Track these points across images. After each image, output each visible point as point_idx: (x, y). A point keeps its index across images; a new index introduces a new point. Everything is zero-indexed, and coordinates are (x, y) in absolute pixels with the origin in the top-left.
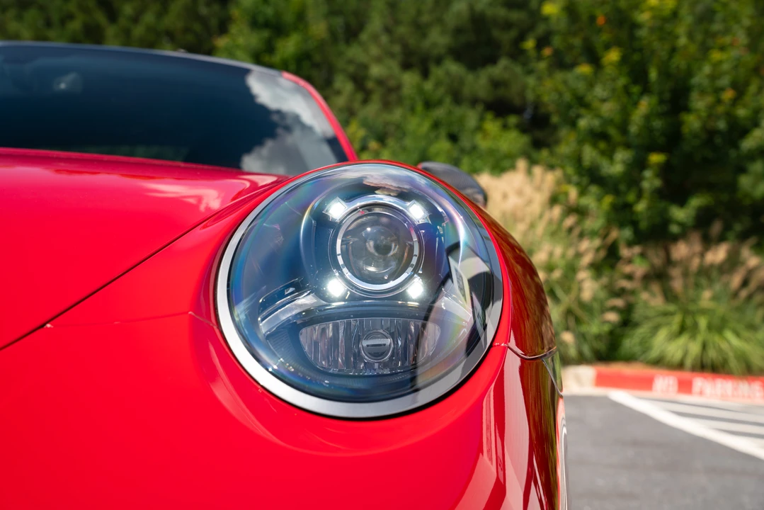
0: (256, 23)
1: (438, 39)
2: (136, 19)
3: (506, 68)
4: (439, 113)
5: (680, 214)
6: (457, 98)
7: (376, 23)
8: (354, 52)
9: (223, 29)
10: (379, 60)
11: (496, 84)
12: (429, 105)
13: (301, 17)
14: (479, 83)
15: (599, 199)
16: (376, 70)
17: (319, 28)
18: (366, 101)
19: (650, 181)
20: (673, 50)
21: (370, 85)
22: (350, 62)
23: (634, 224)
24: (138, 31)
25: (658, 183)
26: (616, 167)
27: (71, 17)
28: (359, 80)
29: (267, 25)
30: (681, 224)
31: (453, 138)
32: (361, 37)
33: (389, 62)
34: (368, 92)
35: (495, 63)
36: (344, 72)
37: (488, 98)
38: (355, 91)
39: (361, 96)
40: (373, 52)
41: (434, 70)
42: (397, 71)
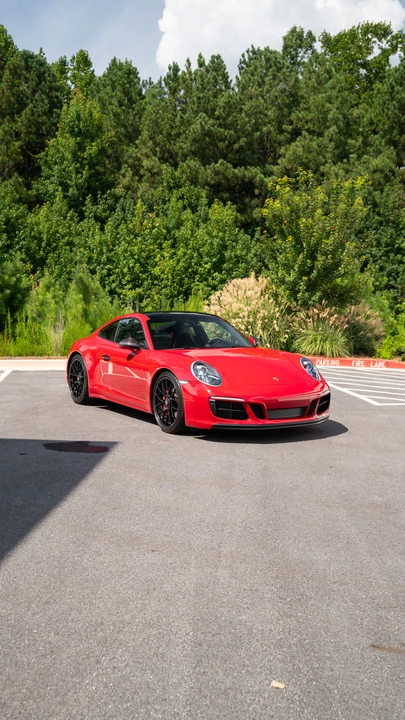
0: (72, 132)
1: (183, 145)
3: (222, 164)
4: (183, 190)
6: (194, 181)
7: (145, 134)
8: (131, 150)
10: (148, 157)
11: (217, 173)
12: (178, 186)
13: (99, 128)
14: (207, 173)
16: (146, 163)
17: (110, 135)
18: (140, 181)
19: (302, 287)
21: (142, 172)
22: (130, 157)
25: (306, 287)
26: (290, 279)
28: (136, 169)
29: (80, 133)
31: (194, 210)
32: (137, 142)
33: (154, 158)
34: (141, 177)
35: (216, 163)
36: (127, 163)
37: (213, 182)
38: (133, 175)
39: (137, 178)
40: (144, 151)
41: (181, 164)
42: (158, 163)
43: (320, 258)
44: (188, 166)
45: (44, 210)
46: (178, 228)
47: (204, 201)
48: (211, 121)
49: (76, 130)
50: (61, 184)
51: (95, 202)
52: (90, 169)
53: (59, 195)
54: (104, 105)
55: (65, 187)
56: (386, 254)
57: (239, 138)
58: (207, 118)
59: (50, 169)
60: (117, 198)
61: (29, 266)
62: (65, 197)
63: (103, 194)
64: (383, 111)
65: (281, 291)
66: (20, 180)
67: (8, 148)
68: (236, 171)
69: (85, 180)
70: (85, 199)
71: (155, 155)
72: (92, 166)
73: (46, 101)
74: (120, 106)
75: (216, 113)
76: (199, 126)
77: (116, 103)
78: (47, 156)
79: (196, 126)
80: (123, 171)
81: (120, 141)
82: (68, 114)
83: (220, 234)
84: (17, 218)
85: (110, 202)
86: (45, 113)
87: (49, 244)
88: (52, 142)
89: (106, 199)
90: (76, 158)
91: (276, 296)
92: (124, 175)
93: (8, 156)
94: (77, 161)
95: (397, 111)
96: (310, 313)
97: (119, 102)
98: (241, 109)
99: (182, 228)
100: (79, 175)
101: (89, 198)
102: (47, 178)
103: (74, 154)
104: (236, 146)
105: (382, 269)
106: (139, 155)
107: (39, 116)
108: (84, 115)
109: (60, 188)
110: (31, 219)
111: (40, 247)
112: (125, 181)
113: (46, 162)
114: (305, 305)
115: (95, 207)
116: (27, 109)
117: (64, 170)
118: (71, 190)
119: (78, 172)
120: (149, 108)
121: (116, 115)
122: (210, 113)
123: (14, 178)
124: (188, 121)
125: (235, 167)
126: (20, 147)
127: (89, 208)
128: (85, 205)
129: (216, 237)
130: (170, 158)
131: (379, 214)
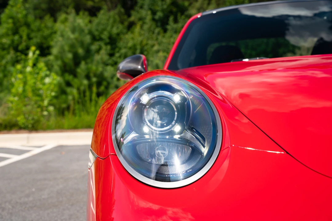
45: (137, 29)
50: (151, 9)
51: (176, 21)
53: (149, 17)
55: (154, 13)
62: (153, 19)
66: (122, 10)
69: (168, 6)
70: (169, 20)
84: (118, 34)
101: (171, 19)
102: (141, 7)
109: (149, 12)
110: (129, 36)
112: (197, 5)
123: (117, 9)
127: (171, 25)
128: (168, 24)
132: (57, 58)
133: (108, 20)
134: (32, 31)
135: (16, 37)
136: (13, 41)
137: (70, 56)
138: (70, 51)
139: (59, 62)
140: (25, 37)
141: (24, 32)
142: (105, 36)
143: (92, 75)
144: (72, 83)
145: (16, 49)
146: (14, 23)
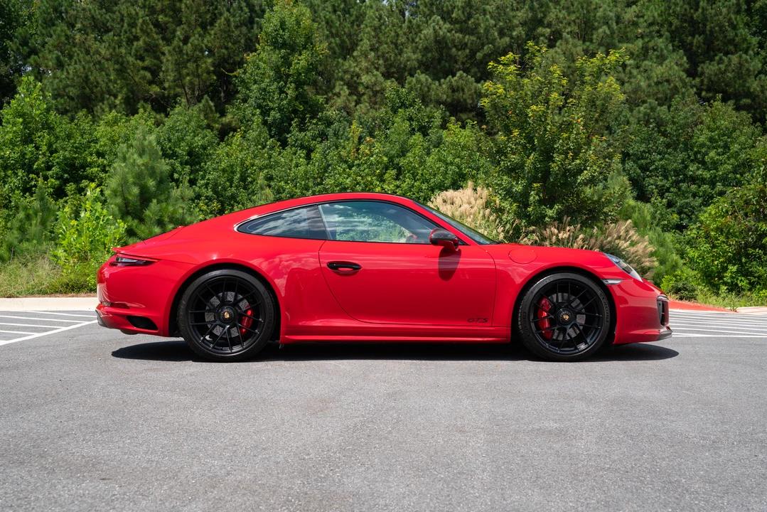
0: (276, 44)
1: (411, 56)
2: (186, 41)
3: (461, 77)
4: (412, 110)
5: (550, 212)
6: (425, 99)
7: (365, 44)
8: (349, 64)
9: (250, 47)
10: (368, 71)
11: (454, 89)
12: (405, 106)
13: (309, 39)
14: (441, 89)
15: (511, 205)
16: (365, 79)
17: (322, 47)
18: (358, 102)
19: (534, 198)
20: (546, 130)
21: (361, 89)
22: (346, 72)
23: (527, 216)
24: (188, 48)
25: (537, 198)
26: (518, 188)
27: (137, 38)
28: (353, 87)
29: (284, 45)
30: (550, 217)
31: (424, 130)
32: (355, 54)
33: (375, 72)
34: (360, 95)
35: (454, 75)
36: (342, 79)
37: (449, 100)
38: (350, 94)
39: (355, 98)
40: (364, 64)
41: (409, 79)
42: (381, 79)
43: (557, 158)
44: (419, 81)
45: (237, 138)
46: (404, 155)
47: (438, 122)
48: (448, 25)
49: (280, 40)
50: (259, 106)
51: (302, 127)
52: (297, 88)
53: (257, 119)
54: (315, 12)
55: (265, 112)
56: (676, 183)
57: (483, 45)
58: (441, 22)
59: (248, 89)
60: (329, 123)
61: (215, 205)
62: (265, 123)
63: (312, 118)
64: (670, 8)
65: (506, 205)
66: (212, 104)
67: (197, 65)
68: (479, 85)
69: (289, 104)
70: (291, 125)
71: (377, 69)
72: (299, 84)
73: (246, 10)
74: (335, 11)
75: (454, 15)
76: (431, 31)
77: (330, 9)
78: (245, 73)
79: (427, 32)
80: (337, 90)
81: (334, 53)
82: (270, 22)
83: (457, 160)
84: (204, 148)
85: (321, 127)
86: (243, 24)
87: (243, 179)
88: (250, 57)
89: (316, 124)
90: (280, 76)
91: (500, 211)
92: (338, 95)
93: (198, 76)
94: (281, 78)
95: (687, 6)
96: (547, 233)
97: (334, 6)
98: (484, 10)
99: (409, 154)
100: (283, 96)
101: (295, 122)
102: (245, 101)
103: (277, 69)
104: (479, 55)
105: (670, 204)
106: (357, 69)
107: (237, 27)
108: (290, 22)
109: (258, 111)
110: (222, 150)
111: (231, 181)
112: (339, 102)
113: (243, 81)
114: (539, 221)
115: (303, 134)
116: (223, 19)
117: (264, 90)
118: (273, 113)
119: (281, 91)
120: (370, 13)
121: (329, 23)
122: (446, 16)
123: (203, 101)
124: (419, 26)
125: (478, 81)
126: (214, 65)
127: (294, 135)
128: (289, 132)
129: (452, 163)
130: (397, 72)
131: (664, 134)
132: (115, 193)
133: (187, 123)
134: (57, 138)
135: (30, 148)
136: (23, 155)
137: (136, 190)
138: (135, 184)
139: (119, 200)
140: (44, 148)
141: (43, 138)
142: (182, 150)
143: (166, 219)
144: (138, 232)
145: (29, 169)
146: (25, 123)
